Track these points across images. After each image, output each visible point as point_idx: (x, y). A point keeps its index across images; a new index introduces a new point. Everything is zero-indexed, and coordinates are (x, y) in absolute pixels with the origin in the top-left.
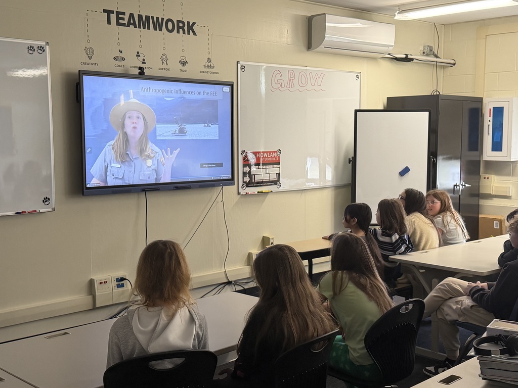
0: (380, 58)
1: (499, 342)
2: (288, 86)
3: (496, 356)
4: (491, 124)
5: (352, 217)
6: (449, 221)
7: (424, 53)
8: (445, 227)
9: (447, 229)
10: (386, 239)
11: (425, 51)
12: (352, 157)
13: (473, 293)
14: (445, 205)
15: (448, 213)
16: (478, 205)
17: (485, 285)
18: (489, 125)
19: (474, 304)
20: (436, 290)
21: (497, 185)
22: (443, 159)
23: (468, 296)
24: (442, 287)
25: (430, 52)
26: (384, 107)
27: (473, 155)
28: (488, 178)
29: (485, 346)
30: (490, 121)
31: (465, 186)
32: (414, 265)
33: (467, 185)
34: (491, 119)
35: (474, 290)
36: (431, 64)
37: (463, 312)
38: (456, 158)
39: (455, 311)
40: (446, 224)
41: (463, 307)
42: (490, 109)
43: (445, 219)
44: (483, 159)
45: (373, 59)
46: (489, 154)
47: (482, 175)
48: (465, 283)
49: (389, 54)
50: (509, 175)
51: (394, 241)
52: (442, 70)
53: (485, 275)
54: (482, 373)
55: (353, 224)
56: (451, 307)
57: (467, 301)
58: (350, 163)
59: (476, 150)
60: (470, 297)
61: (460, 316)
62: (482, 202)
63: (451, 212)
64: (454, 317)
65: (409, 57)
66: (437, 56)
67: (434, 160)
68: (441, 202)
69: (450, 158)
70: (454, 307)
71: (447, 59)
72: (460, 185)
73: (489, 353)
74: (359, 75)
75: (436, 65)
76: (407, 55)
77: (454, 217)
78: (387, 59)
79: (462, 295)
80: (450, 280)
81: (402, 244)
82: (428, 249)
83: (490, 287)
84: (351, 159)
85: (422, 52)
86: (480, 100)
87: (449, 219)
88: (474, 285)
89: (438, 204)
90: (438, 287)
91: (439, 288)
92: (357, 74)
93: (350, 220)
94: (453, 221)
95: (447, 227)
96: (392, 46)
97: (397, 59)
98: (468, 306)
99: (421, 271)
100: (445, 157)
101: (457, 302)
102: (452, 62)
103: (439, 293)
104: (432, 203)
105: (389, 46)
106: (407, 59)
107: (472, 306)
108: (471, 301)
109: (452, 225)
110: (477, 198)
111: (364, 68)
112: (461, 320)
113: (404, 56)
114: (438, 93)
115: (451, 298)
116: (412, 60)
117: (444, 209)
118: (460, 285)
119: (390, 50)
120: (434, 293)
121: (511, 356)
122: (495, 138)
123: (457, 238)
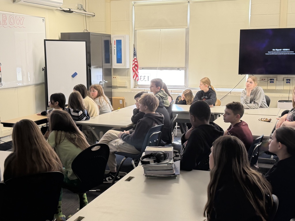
0: (55, 10)
1: (151, 157)
2: (3, 24)
3: (152, 164)
4: (115, 49)
5: (55, 101)
6: (103, 101)
7: (78, 8)
8: (101, 104)
9: (102, 105)
10: (76, 114)
11: (79, 7)
12: (45, 67)
13: (123, 137)
14: (100, 93)
15: (102, 97)
16: (112, 92)
17: (128, 132)
18: (114, 50)
19: (124, 142)
20: (104, 137)
21: (120, 81)
22: (94, 68)
23: (120, 138)
24: (107, 135)
25: (81, 8)
26: (59, 39)
27: (107, 66)
28: (115, 78)
29: (145, 160)
30: (115, 47)
31: (105, 82)
32: (89, 125)
33: (106, 82)
34: (115, 46)
35: (123, 135)
36: (82, 15)
37: (119, 147)
38: (100, 67)
39: (114, 147)
40: (101, 103)
41: (119, 144)
42: (115, 41)
43: (101, 100)
44: (113, 68)
45: (52, 10)
46: (115, 65)
47: (113, 76)
48: (119, 132)
49: (60, 8)
50: (125, 76)
51: (80, 115)
52: (88, 18)
53: (127, 127)
54: (145, 173)
55: (56, 105)
56: (112, 145)
57: (120, 141)
58: (43, 70)
59: (109, 62)
60: (122, 139)
61: (117, 149)
62: (114, 90)
63: (104, 96)
64: (115, 150)
65: (71, 10)
66: (85, 11)
67: (90, 69)
68: (98, 91)
69: (97, 67)
70: (114, 145)
71: (90, 12)
72: (103, 82)
73: (148, 163)
74: (44, 19)
75: (86, 16)
76: (70, 9)
77: (105, 99)
78: (59, 11)
79: (117, 138)
80: (110, 131)
81: (84, 117)
82: (95, 116)
83: (131, 133)
84: (44, 68)
85: (77, 8)
86: (109, 36)
87: (103, 99)
88: (123, 133)
89: (96, 92)
90: (104, 135)
91: (106, 136)
92: (43, 19)
93: (54, 103)
94: (105, 101)
95: (102, 104)
96: (62, 3)
97: (64, 11)
98: (121, 143)
99: (93, 128)
100: (95, 66)
101: (115, 142)
102: (93, 14)
103: (105, 138)
104: (93, 92)
105: (60, 3)
106: (70, 11)
107: (123, 143)
108: (122, 141)
109: (104, 103)
110: (111, 88)
111: (47, 15)
112: (118, 151)
113: (69, 10)
114: (87, 32)
115: (111, 140)
116: (72, 12)
117: (100, 95)
118: (115, 133)
119: (61, 5)
120: (103, 139)
121: (158, 163)
122: (118, 56)
123: (107, 110)
